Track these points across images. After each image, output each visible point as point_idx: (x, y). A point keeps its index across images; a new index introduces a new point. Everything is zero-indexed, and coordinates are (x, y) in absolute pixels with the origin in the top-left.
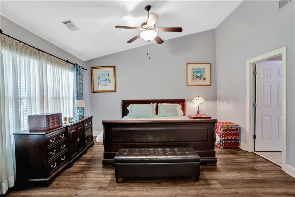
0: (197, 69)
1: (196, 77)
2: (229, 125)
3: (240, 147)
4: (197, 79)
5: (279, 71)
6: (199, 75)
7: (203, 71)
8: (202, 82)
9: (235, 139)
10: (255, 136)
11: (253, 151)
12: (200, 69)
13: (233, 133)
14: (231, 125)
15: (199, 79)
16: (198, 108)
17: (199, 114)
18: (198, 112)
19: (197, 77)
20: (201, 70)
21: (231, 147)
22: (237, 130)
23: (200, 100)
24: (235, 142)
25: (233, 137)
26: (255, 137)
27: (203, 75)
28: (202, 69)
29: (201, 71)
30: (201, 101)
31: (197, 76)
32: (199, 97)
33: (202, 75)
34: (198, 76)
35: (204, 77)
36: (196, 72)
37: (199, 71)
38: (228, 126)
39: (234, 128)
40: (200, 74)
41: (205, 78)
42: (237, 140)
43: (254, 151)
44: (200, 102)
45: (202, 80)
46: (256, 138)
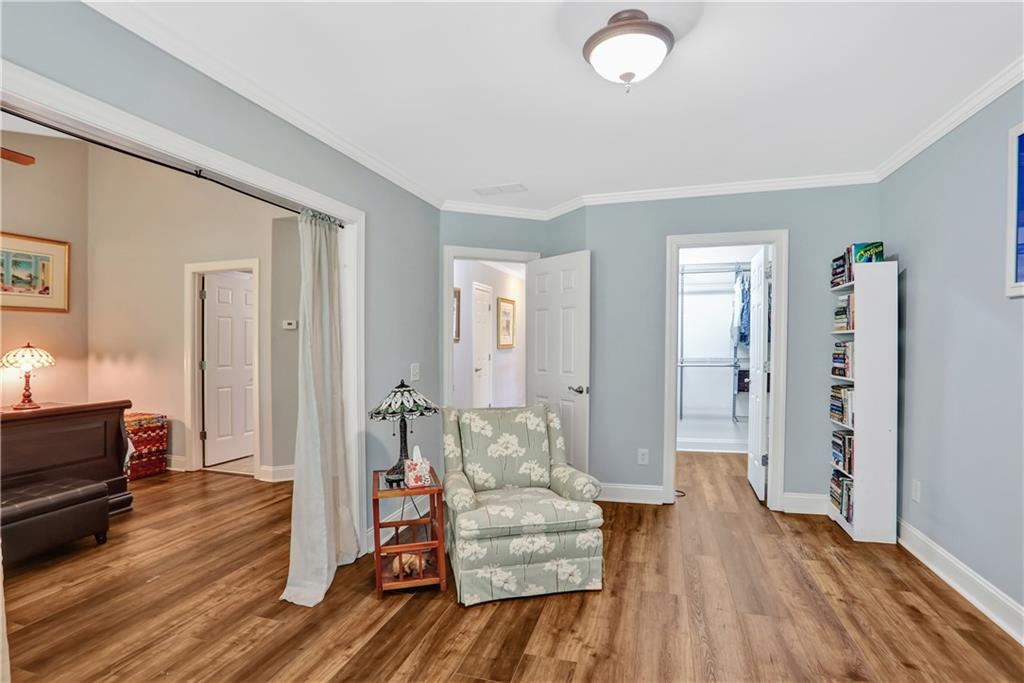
0: (16, 255)
1: (13, 282)
2: (142, 417)
3: (171, 469)
4: (15, 289)
5: (246, 295)
6: (23, 274)
7: (40, 263)
8: (33, 299)
9: (157, 451)
10: (205, 433)
11: (200, 467)
12: (29, 257)
13: (154, 437)
14: (147, 417)
15: (23, 289)
16: (27, 382)
17: (30, 401)
18: (27, 397)
19: (16, 280)
20: (33, 261)
21: (148, 472)
22: (162, 428)
23: (37, 357)
24: (158, 458)
25: (154, 446)
26: (203, 436)
27: (41, 277)
28: (36, 257)
29: (33, 265)
30: (42, 361)
31: (14, 276)
32: (29, 346)
33: (36, 278)
34: (20, 279)
35: (43, 284)
36: (11, 264)
37: (25, 262)
38: (140, 420)
39: (154, 425)
40: (27, 273)
41: (47, 288)
42: (165, 451)
43: (204, 466)
44: (38, 362)
45: (37, 291)
46: (205, 438)
